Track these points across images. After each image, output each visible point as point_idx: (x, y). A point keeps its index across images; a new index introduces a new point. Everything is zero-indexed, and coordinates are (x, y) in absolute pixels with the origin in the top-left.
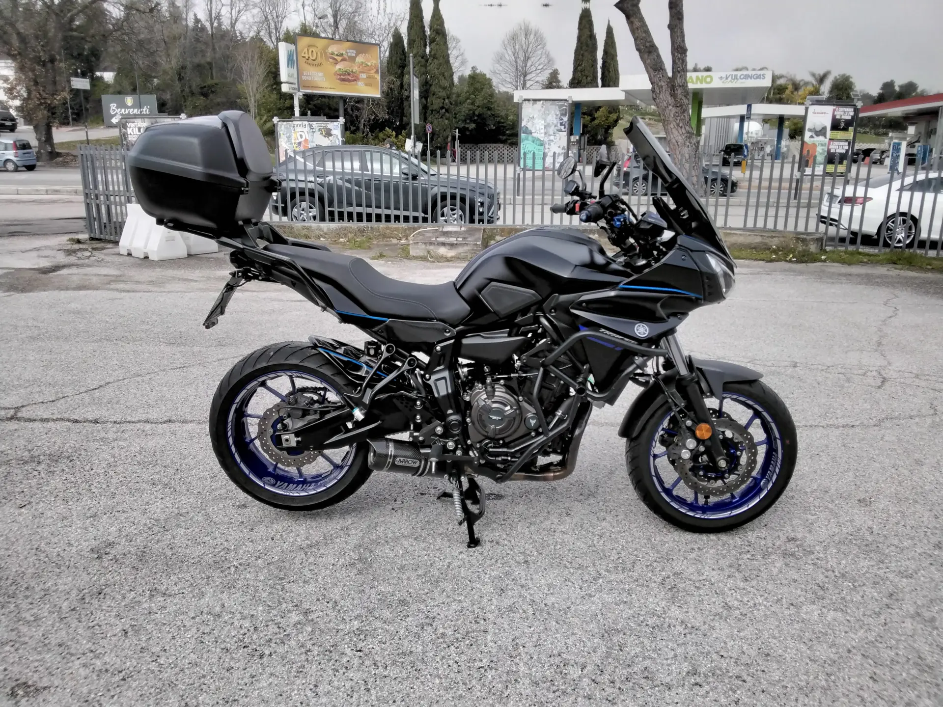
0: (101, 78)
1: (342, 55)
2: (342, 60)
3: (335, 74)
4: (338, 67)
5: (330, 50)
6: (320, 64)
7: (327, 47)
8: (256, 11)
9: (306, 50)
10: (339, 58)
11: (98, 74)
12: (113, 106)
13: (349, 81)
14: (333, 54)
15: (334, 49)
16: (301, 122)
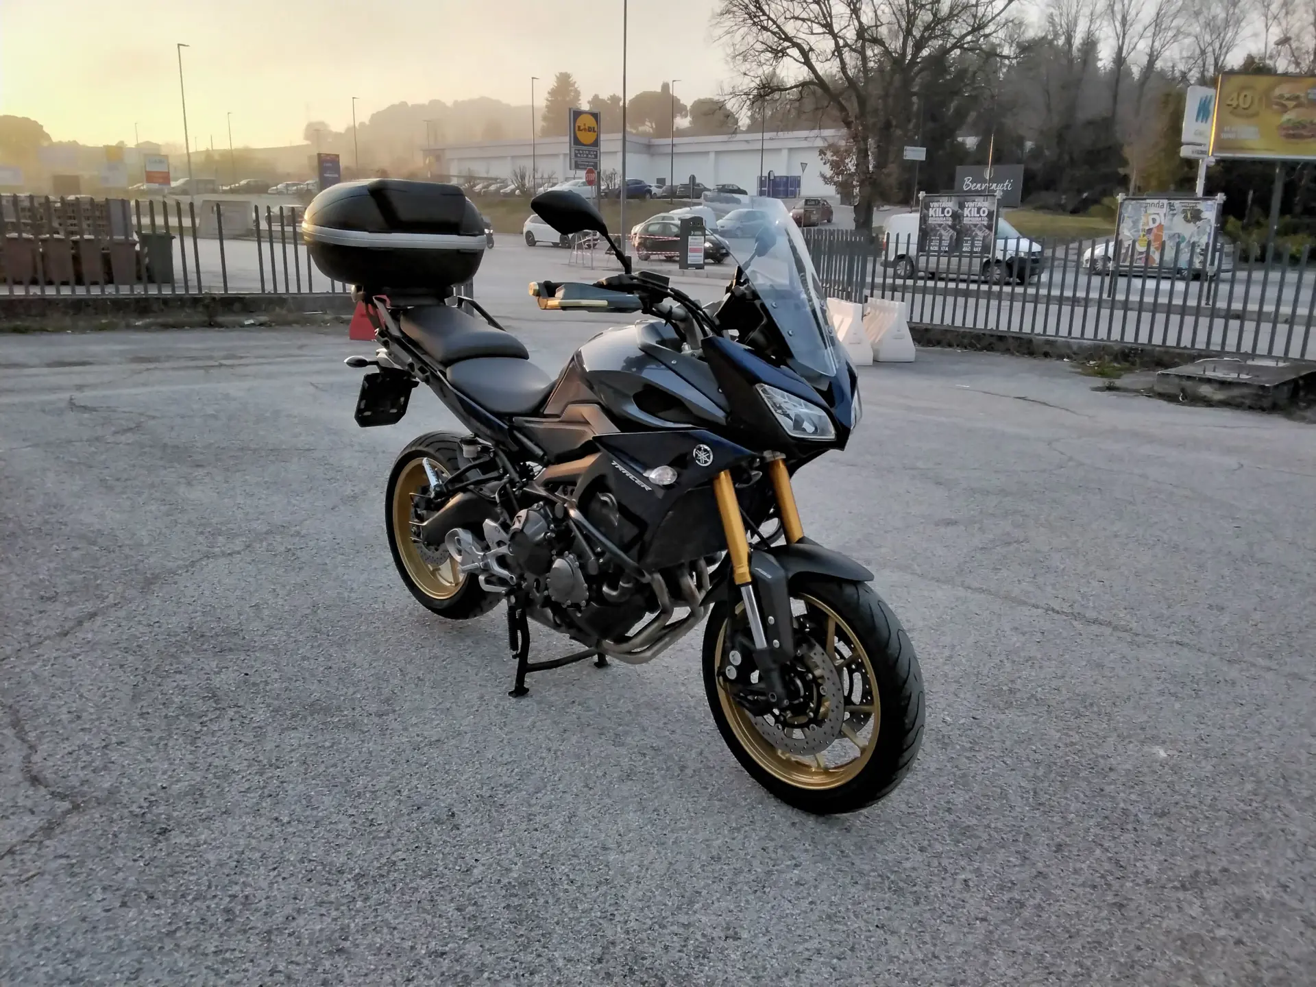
0: (963, 144)
1: (1297, 98)
2: (1296, 106)
3: (1281, 127)
4: (1286, 117)
5: (1277, 92)
6: (1256, 115)
7: (1271, 88)
8: (1190, 40)
9: (1235, 95)
10: (1291, 104)
11: (960, 139)
12: (968, 180)
13: (1301, 137)
14: (1281, 96)
15: (1285, 90)
16: (1156, 201)
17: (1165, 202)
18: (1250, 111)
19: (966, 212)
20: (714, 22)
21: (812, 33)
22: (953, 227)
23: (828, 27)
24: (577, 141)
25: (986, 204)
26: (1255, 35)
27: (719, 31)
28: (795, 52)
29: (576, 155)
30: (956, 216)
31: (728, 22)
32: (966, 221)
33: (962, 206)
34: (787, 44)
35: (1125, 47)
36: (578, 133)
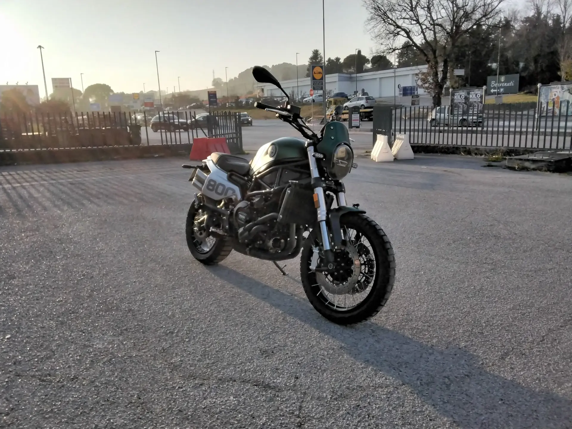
0: (490, 67)
11: (489, 65)
12: (493, 82)
16: (556, 86)
17: (560, 86)
19: (471, 96)
20: (367, 23)
21: (411, 24)
22: (465, 103)
23: (418, 21)
24: (314, 79)
25: (479, 92)
27: (370, 27)
28: (403, 33)
29: (313, 84)
30: (467, 98)
31: (373, 23)
32: (471, 100)
33: (469, 94)
34: (399, 30)
36: (314, 75)
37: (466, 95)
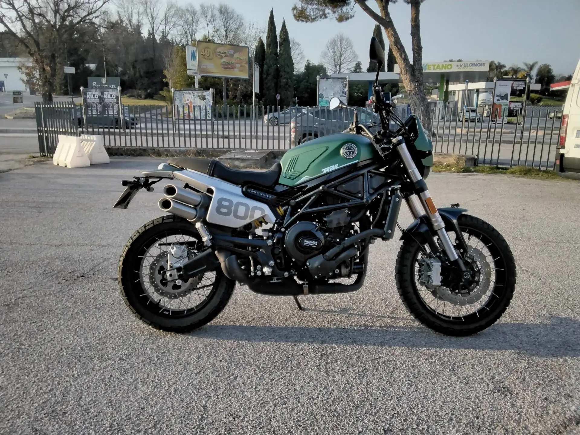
0: (89, 67)
1: (225, 53)
2: (225, 56)
3: (221, 64)
4: (223, 60)
5: (218, 50)
6: (212, 59)
7: (215, 48)
9: (203, 50)
11: (87, 65)
12: (94, 83)
13: (229, 68)
14: (220, 52)
16: (187, 92)
17: (191, 92)
18: (210, 57)
19: (105, 96)
25: (114, 93)
26: (204, 28)
30: (101, 99)
32: (106, 100)
33: (103, 94)
35: (155, 28)
37: (100, 95)
